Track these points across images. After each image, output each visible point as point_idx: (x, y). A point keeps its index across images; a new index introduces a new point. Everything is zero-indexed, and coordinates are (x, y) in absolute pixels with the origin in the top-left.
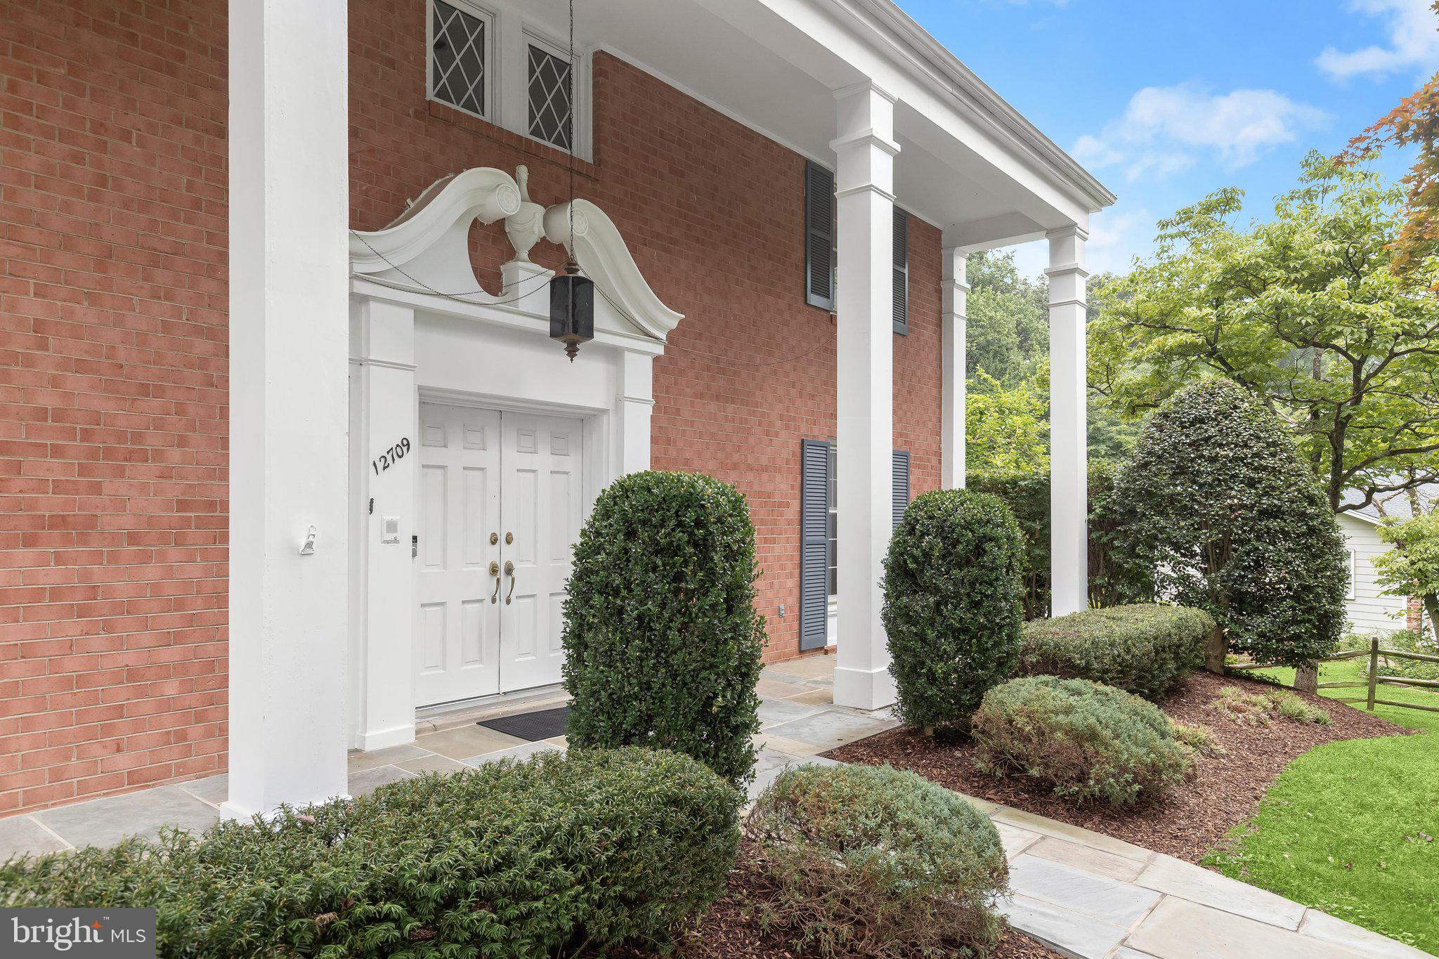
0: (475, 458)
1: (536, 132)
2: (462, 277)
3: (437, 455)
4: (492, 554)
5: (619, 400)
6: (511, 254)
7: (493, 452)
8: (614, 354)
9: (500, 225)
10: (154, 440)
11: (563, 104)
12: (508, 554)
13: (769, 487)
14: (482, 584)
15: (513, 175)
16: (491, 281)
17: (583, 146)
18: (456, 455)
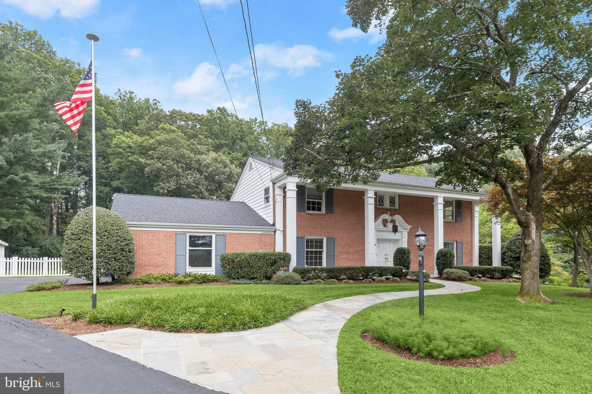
0: (383, 245)
1: (391, 206)
2: (382, 226)
3: (379, 245)
4: (385, 257)
5: (402, 238)
6: (387, 222)
7: (385, 245)
8: (401, 232)
9: (386, 220)
10: (353, 245)
11: (394, 202)
12: (387, 257)
13: (429, 248)
14: (384, 260)
15: (388, 214)
16: (385, 226)
17: (397, 206)
18: (381, 245)
